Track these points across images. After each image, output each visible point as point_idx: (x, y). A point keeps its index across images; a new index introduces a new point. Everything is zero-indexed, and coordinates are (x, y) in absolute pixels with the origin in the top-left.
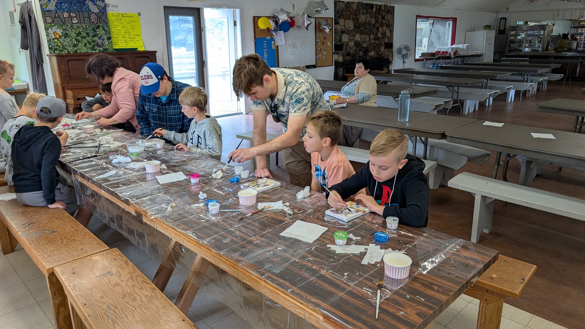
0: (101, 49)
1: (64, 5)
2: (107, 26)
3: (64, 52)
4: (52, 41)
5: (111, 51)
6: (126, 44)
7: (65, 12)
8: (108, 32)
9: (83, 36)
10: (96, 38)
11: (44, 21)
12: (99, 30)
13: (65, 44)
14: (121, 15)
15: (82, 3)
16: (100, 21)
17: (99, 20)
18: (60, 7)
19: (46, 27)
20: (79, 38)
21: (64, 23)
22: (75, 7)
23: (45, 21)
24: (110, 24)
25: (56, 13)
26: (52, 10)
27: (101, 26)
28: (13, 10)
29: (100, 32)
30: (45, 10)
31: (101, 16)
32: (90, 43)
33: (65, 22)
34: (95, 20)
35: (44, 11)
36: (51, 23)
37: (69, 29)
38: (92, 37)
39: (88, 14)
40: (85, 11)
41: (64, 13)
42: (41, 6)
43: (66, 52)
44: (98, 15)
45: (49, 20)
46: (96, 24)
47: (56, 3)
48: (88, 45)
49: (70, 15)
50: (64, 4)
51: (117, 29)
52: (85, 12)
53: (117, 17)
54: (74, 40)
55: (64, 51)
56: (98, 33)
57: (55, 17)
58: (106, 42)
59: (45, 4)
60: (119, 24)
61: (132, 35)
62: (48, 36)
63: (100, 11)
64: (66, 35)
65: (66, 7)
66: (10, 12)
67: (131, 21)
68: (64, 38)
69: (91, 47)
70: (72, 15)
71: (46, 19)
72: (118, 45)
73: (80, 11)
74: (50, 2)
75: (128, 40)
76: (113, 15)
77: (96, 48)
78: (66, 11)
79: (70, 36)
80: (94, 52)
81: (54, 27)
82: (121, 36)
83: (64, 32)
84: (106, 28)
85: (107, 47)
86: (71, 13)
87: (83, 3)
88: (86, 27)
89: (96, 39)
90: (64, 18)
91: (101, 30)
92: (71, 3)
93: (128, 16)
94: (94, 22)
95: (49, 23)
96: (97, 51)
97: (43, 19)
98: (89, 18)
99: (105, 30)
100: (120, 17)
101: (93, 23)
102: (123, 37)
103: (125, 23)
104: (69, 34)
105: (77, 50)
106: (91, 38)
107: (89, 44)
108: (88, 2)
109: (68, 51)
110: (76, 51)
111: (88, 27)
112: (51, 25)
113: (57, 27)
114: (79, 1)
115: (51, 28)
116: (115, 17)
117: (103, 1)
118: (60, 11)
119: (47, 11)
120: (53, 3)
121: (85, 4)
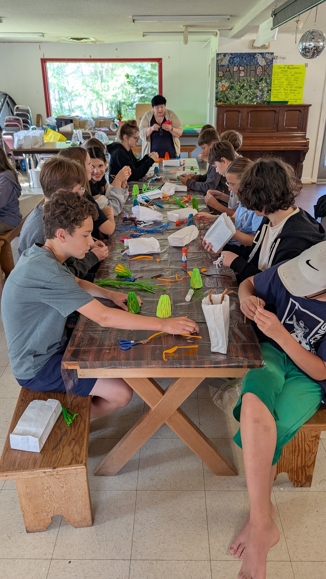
0: (259, 101)
1: (236, 59)
2: (270, 79)
3: (226, 103)
4: (219, 94)
5: (267, 103)
7: (235, 66)
8: (269, 84)
9: (246, 89)
10: (257, 90)
11: (216, 75)
12: (261, 82)
13: (229, 96)
14: (287, 67)
15: (252, 57)
17: (263, 73)
18: (232, 62)
19: (217, 81)
20: (242, 90)
21: (232, 77)
22: (245, 61)
23: (218, 75)
24: (273, 77)
25: (228, 67)
26: (225, 65)
27: (264, 79)
29: (263, 85)
31: (267, 69)
33: (233, 75)
35: (219, 66)
36: (222, 77)
37: (236, 82)
38: (254, 90)
39: (256, 67)
42: (217, 61)
43: (228, 104)
44: (263, 68)
45: (221, 74)
46: (260, 77)
47: (230, 58)
48: (248, 98)
49: (239, 69)
51: (279, 81)
52: (253, 65)
53: (283, 69)
54: (237, 92)
56: (260, 85)
57: (226, 71)
58: (265, 94)
59: (221, 59)
60: (283, 76)
61: (294, 87)
62: (217, 88)
63: (267, 64)
64: (232, 88)
65: (237, 61)
68: (230, 91)
69: (250, 99)
71: (218, 73)
72: (278, 97)
73: (248, 65)
74: (225, 57)
75: (289, 92)
76: (279, 67)
77: (254, 100)
79: (235, 88)
80: (252, 104)
81: (224, 80)
82: (280, 89)
83: (231, 85)
84: (268, 80)
85: (265, 100)
86: (241, 67)
88: (250, 80)
90: (234, 71)
91: (263, 82)
92: (242, 58)
93: (293, 68)
94: (259, 74)
96: (255, 103)
98: (255, 71)
99: (267, 83)
100: (286, 69)
101: (257, 76)
102: (285, 89)
103: (290, 75)
104: (234, 86)
105: (238, 102)
106: (252, 90)
107: (249, 96)
108: (258, 55)
109: (230, 102)
110: (236, 103)
111: (252, 79)
112: (221, 79)
114: (249, 55)
115: (221, 82)
116: (281, 69)
117: (272, 54)
118: (231, 65)
119: (221, 66)
120: (228, 58)
121: (254, 58)
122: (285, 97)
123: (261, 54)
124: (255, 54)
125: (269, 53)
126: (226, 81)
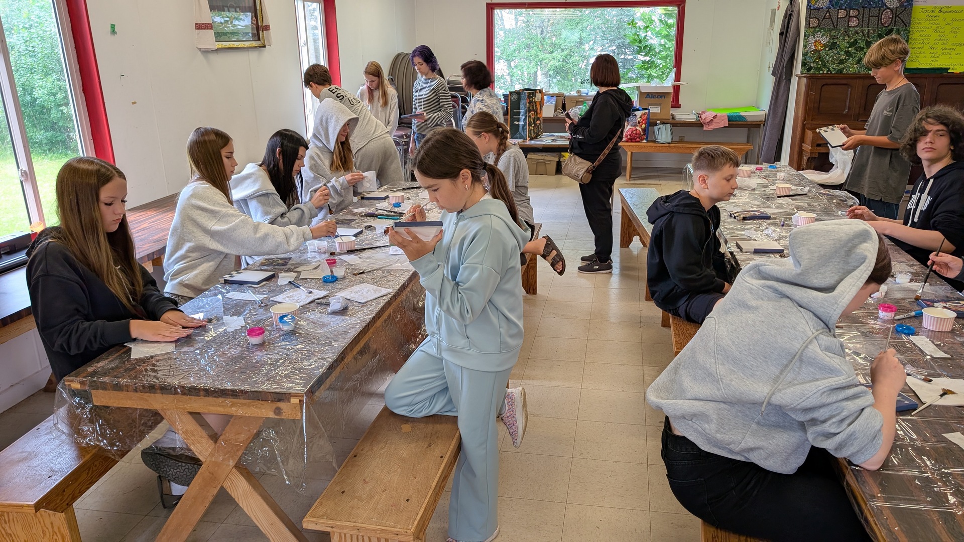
2: (906, 29)
3: (821, 72)
4: (809, 55)
6: (934, 59)
7: (841, 9)
9: (859, 47)
11: (807, 24)
13: (827, 59)
14: (939, 9)
16: (895, 21)
17: (894, 19)
18: (836, 3)
19: (807, 34)
20: (852, 50)
21: (835, 27)
24: (912, 25)
25: (828, 11)
26: (822, 8)
30: (812, 8)
31: (901, 13)
33: (837, 24)
34: (888, 21)
36: (816, 27)
37: (840, 36)
39: (879, 10)
40: (874, 6)
41: (840, 11)
42: (809, 1)
43: (825, 72)
44: (895, 12)
45: (814, 22)
46: (889, 26)
51: (923, 33)
53: (930, 14)
54: (843, 53)
55: (822, 70)
57: (824, 18)
60: (930, 26)
61: (950, 44)
62: (805, 46)
63: (902, 5)
64: (833, 46)
65: (845, 3)
67: (954, 20)
68: (829, 50)
70: (851, 13)
71: (810, 21)
72: (918, 61)
73: (866, 7)
75: (940, 52)
76: (924, 10)
78: (844, 8)
79: (839, 46)
81: (819, 33)
83: (832, 41)
86: (851, 11)
88: (868, 33)
90: (838, 18)
93: (950, 12)
94: (885, 23)
95: (813, 27)
97: (807, 20)
98: (879, 17)
101: (882, 25)
102: (931, 48)
103: (943, 23)
104: (838, 43)
105: (844, 68)
109: (829, 70)
110: (840, 71)
111: (872, 31)
112: (814, 30)
113: (823, 32)
115: (814, 35)
116: (927, 14)
118: (835, 8)
119: (815, 9)
122: (932, 61)
126: (823, 35)
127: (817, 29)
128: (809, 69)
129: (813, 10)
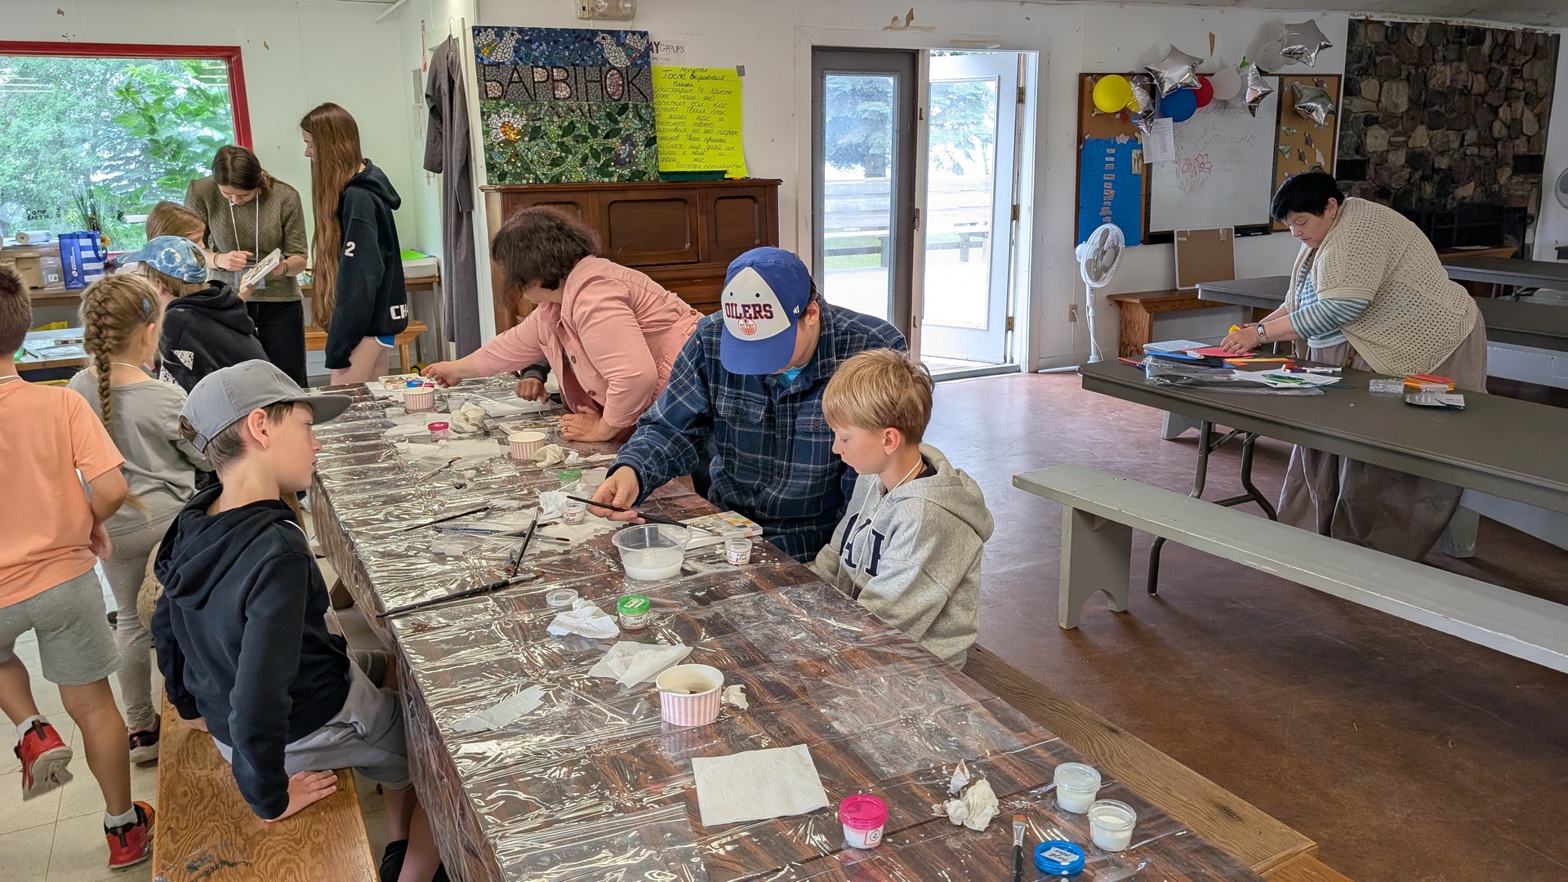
0: (626, 172)
1: (538, 47)
2: (648, 106)
3: (524, 182)
4: (496, 150)
5: (652, 179)
7: (538, 67)
8: (648, 122)
9: (580, 135)
10: (614, 140)
11: (480, 92)
12: (624, 116)
13: (530, 156)
14: (690, 73)
15: (585, 42)
16: (629, 90)
17: (626, 88)
18: (526, 55)
19: (485, 110)
20: (569, 140)
21: (533, 98)
22: (567, 53)
23: (484, 94)
24: (655, 100)
25: (515, 69)
26: (503, 63)
27: (631, 106)
28: (421, 66)
29: (629, 123)
30: (486, 62)
31: (635, 77)
32: (597, 156)
33: (535, 94)
34: (617, 90)
35: (484, 66)
36: (499, 98)
37: (545, 115)
38: (605, 138)
39: (600, 71)
40: (591, 63)
41: (535, 70)
42: (477, 50)
43: (531, 181)
44: (625, 75)
45: (495, 90)
46: (620, 99)
47: (517, 41)
48: (591, 161)
49: (550, 76)
50: (537, 44)
51: (674, 114)
52: (591, 66)
53: (679, 80)
54: (554, 146)
55: (525, 178)
56: (621, 125)
57: (511, 82)
58: (641, 152)
59: (489, 45)
60: (682, 100)
62: (486, 133)
63: (634, 65)
64: (535, 133)
65: (541, 56)
66: (415, 72)
67: (715, 92)
68: (530, 141)
69: (598, 166)
70: (555, 74)
71: (486, 86)
73: (578, 65)
74: (501, 39)
75: (704, 145)
76: (668, 73)
77: (610, 169)
78: (541, 64)
79: (546, 134)
80: (606, 180)
81: (506, 109)
82: (683, 136)
83: (531, 123)
84: (643, 111)
85: (642, 168)
86: (554, 70)
87: (589, 39)
88: (589, 109)
89: (615, 142)
90: (534, 82)
91: (631, 117)
92: (555, 42)
93: (707, 78)
94: (614, 93)
95: (495, 98)
96: (615, 179)
97: (480, 86)
98: (602, 83)
99: (641, 118)
100: (687, 80)
101: (610, 97)
102: (691, 138)
103: (700, 97)
104: (543, 128)
105: (561, 174)
106: (600, 140)
107: (593, 157)
108: (603, 38)
109: (537, 176)
110: (556, 180)
111: (595, 108)
112: (498, 104)
113: (514, 108)
114: (577, 35)
115: (498, 113)
116: (673, 80)
117: (644, 34)
118: (525, 64)
119: (490, 65)
120: (510, 42)
121: (593, 45)
123: (611, 33)
124: (594, 33)
125: (634, 33)
126: (514, 113)
127: (502, 102)
128: (502, 177)
129: (489, 65)
